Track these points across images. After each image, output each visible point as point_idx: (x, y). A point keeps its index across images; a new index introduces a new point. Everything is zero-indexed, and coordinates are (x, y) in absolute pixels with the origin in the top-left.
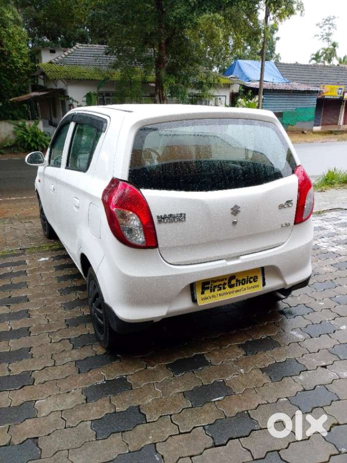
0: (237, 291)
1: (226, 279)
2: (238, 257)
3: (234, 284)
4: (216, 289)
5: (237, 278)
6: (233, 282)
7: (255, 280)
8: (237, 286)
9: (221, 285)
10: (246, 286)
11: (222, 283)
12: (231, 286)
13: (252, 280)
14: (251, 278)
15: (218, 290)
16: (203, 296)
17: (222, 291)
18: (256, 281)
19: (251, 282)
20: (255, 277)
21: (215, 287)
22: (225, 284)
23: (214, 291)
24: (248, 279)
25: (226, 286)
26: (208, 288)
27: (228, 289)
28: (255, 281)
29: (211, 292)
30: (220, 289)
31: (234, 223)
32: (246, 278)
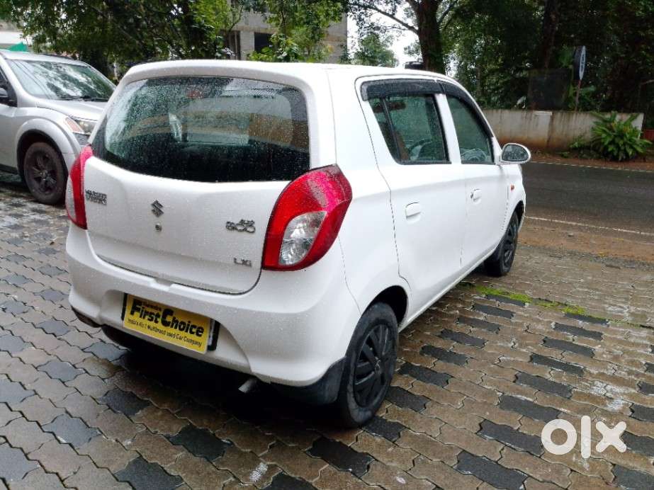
0: (170, 335)
1: (160, 310)
2: (168, 282)
3: (169, 322)
4: (147, 317)
5: (174, 315)
6: (169, 319)
7: (199, 332)
8: (172, 327)
9: (153, 314)
10: (183, 334)
11: (155, 312)
12: (165, 324)
13: (194, 330)
14: (194, 327)
15: (149, 320)
16: (132, 318)
17: (152, 324)
18: (200, 336)
19: (192, 333)
20: (199, 328)
21: (147, 313)
22: (158, 316)
23: (144, 318)
24: (189, 325)
25: (159, 320)
26: (138, 310)
27: (160, 326)
28: (198, 335)
29: (141, 317)
30: (151, 320)
31: (158, 228)
32: (187, 323)
